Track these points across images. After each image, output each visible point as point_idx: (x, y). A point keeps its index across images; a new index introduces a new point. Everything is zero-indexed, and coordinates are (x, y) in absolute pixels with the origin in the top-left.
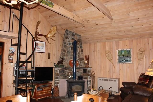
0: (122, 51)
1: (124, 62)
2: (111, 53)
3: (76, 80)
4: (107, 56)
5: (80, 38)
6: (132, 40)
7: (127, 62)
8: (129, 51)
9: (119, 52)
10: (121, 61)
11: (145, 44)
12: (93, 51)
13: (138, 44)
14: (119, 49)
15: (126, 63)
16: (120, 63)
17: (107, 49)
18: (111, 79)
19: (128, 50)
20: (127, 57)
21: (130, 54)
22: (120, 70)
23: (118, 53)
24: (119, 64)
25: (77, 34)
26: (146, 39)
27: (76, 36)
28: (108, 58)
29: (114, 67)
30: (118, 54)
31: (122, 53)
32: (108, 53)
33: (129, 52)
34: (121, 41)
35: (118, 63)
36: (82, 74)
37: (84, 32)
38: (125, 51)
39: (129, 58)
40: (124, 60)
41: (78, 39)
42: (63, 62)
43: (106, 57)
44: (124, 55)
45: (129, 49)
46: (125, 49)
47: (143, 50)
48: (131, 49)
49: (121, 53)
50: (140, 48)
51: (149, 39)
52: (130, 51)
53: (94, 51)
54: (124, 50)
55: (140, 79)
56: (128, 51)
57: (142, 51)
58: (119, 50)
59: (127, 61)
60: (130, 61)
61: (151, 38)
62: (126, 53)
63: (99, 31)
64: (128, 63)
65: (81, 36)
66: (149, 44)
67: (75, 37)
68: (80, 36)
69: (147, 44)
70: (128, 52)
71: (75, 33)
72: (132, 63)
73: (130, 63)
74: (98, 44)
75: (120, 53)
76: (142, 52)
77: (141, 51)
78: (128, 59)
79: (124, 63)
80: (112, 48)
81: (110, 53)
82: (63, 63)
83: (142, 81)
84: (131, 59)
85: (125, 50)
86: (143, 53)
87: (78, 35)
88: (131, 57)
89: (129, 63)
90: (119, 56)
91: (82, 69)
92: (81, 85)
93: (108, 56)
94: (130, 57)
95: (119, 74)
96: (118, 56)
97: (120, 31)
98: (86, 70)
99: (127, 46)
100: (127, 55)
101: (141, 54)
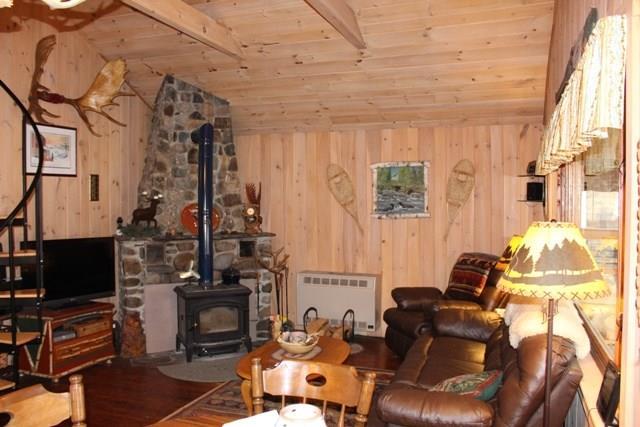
0: (390, 168)
1: (400, 212)
2: (351, 177)
3: (212, 287)
4: (333, 186)
5: (228, 111)
6: (431, 130)
7: (410, 212)
8: (418, 170)
9: (380, 175)
10: (386, 209)
11: (476, 146)
12: (278, 167)
13: (453, 146)
14: (380, 162)
15: (407, 215)
16: (384, 216)
17: (334, 160)
18: (349, 278)
19: (413, 167)
20: (410, 191)
21: (423, 183)
22: (384, 241)
23: (375, 176)
24: (379, 218)
25: (214, 94)
26: (482, 129)
27: (209, 104)
28: (335, 197)
29: (362, 231)
30: (378, 179)
31: (393, 179)
32: (336, 176)
33: (417, 175)
34: (390, 130)
35: (377, 216)
36: (236, 260)
37: (246, 90)
38: (403, 171)
39: (418, 197)
40: (400, 204)
41: (216, 116)
42: (158, 212)
43: (331, 190)
44: (399, 185)
45: (420, 164)
46: (404, 162)
47: (468, 170)
48: (426, 163)
49: (389, 177)
50: (459, 163)
51: (491, 127)
52: (421, 169)
53: (281, 166)
54: (401, 165)
55: (456, 276)
56: (414, 172)
57: (465, 173)
58: (381, 165)
59: (411, 207)
60: (421, 209)
61: (497, 123)
62: (406, 178)
63: (308, 87)
64: (415, 215)
65: (228, 103)
66: (489, 146)
67: (206, 106)
68: (225, 102)
69: (483, 145)
70: (413, 176)
71: (205, 93)
72: (428, 215)
73: (420, 215)
74: (298, 139)
75: (384, 177)
76: (462, 177)
77: (462, 173)
78: (412, 199)
79: (398, 216)
80: (353, 158)
81: (347, 177)
82: (156, 217)
83: (464, 285)
84: (423, 201)
85: (405, 165)
86: (469, 178)
87: (217, 98)
88: (426, 193)
89: (416, 217)
90: (380, 189)
91: (234, 241)
92: (237, 307)
93: (339, 189)
94: (423, 194)
95: (380, 259)
96: (375, 189)
97: (387, 93)
98: (253, 243)
99: (410, 149)
100: (411, 186)
101: (462, 182)
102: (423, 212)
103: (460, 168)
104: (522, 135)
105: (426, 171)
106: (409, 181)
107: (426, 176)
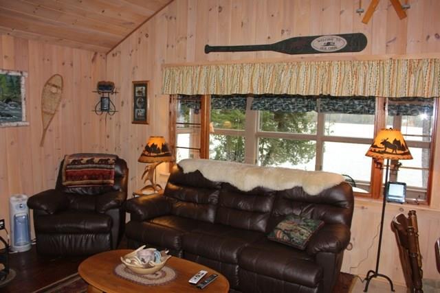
6: (26, 41)
7: (9, 121)
8: (15, 80)
11: (63, 64)
13: (46, 61)
15: (7, 124)
19: (11, 76)
20: (8, 100)
21: (20, 93)
33: (14, 84)
39: (15, 106)
45: (19, 74)
46: (3, 70)
47: (59, 84)
48: (25, 74)
50: (52, 78)
51: (74, 49)
52: (18, 78)
56: (11, 81)
57: (56, 87)
59: (9, 115)
64: (15, 124)
66: (72, 65)
69: (68, 63)
70: (10, 84)
72: (28, 124)
73: (20, 123)
76: (54, 90)
77: (54, 86)
78: (10, 108)
84: (21, 110)
85: (4, 73)
86: (59, 91)
88: (23, 103)
89: (17, 126)
94: (20, 104)
99: (6, 57)
100: (9, 95)
101: (54, 94)
102: (21, 121)
103: (53, 82)
104: (93, 60)
105: (23, 82)
106: (6, 90)
107: (23, 86)
